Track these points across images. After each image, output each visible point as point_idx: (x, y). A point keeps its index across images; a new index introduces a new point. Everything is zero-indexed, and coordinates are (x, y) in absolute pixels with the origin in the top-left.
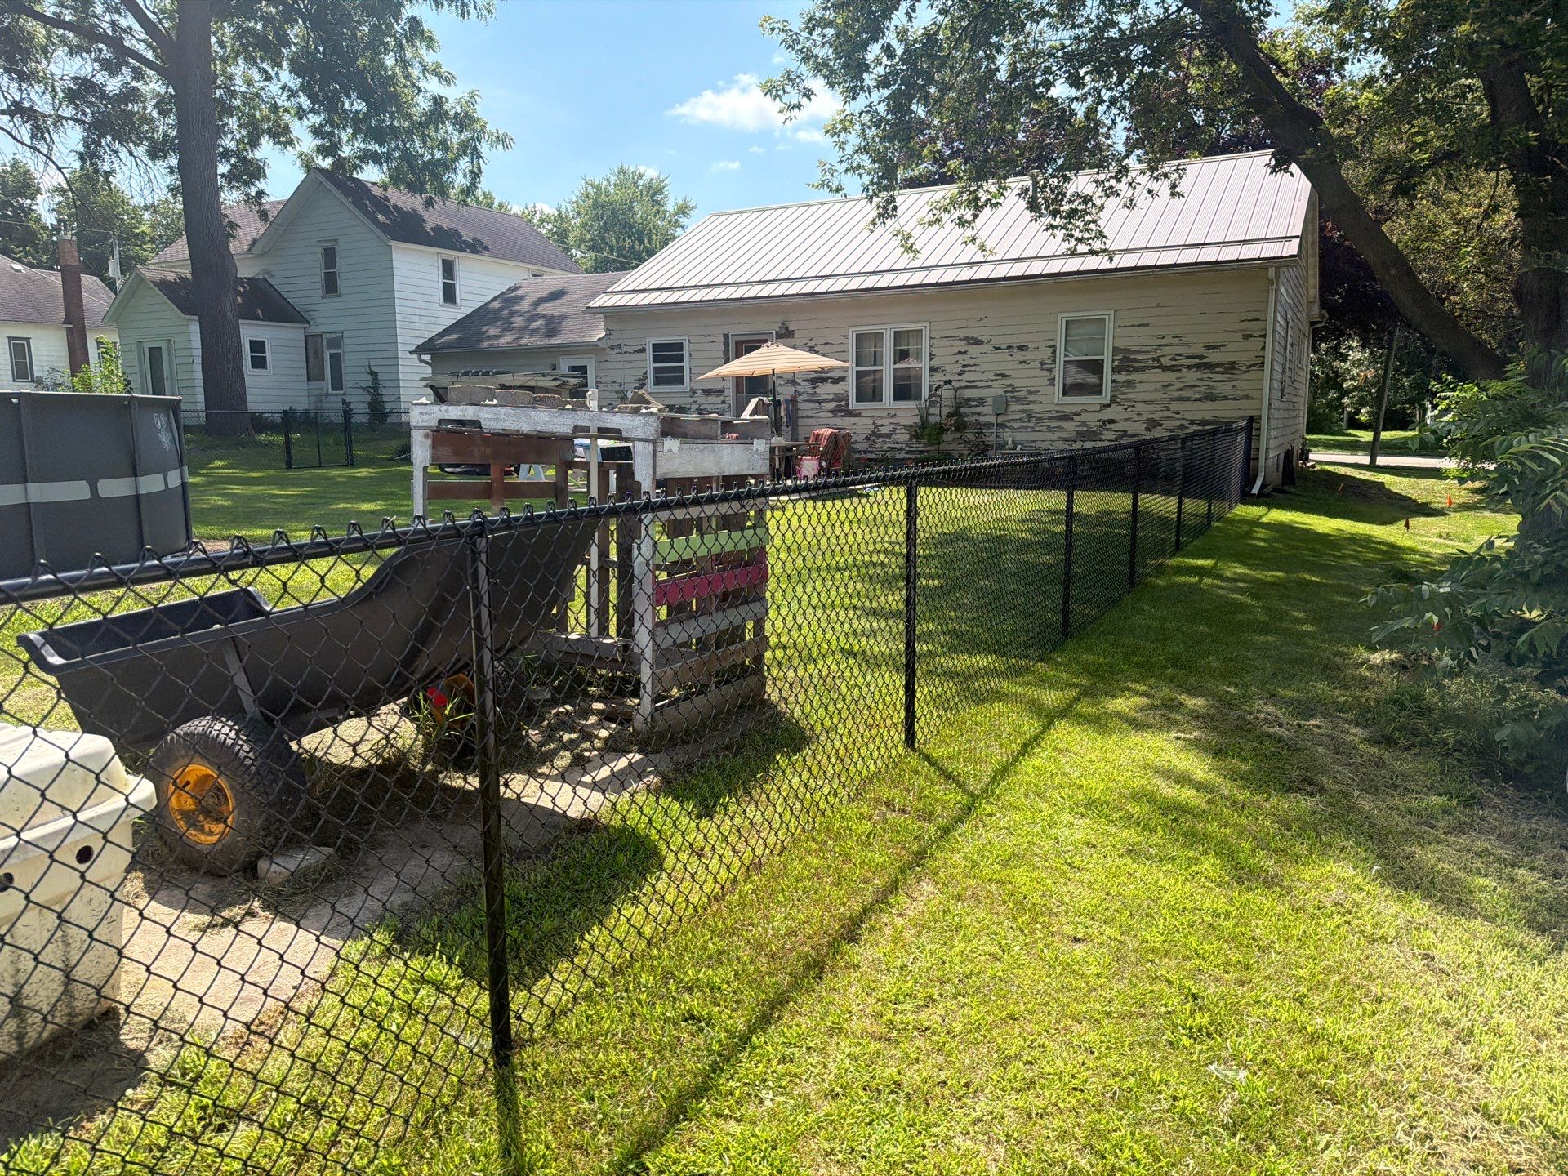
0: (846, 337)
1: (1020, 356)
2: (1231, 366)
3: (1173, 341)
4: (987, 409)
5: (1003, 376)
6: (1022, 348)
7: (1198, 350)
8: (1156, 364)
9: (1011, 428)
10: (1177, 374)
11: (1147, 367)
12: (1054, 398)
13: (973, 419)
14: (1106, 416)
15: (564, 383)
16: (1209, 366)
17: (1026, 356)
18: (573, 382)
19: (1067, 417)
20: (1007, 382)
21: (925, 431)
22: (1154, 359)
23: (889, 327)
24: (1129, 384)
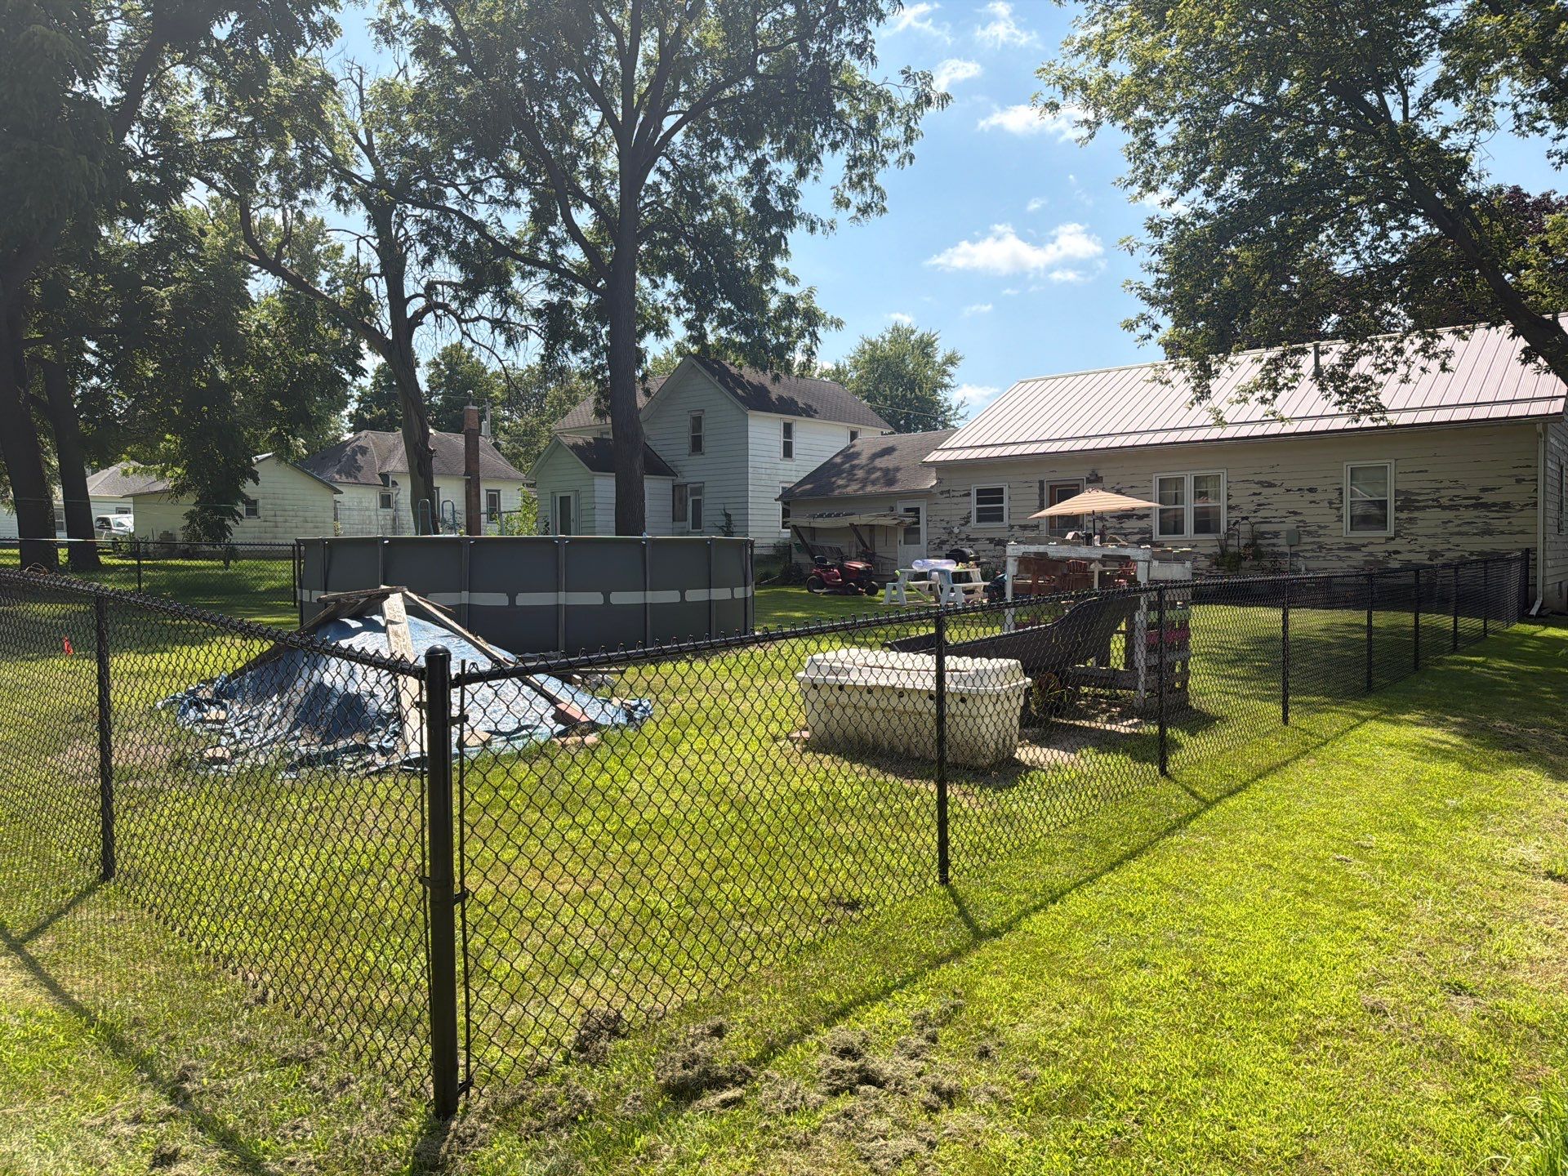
0: (1150, 481)
1: (1309, 496)
2: (1507, 506)
3: (1451, 485)
4: (1282, 541)
5: (1295, 513)
6: (1311, 490)
7: (1476, 493)
8: (1435, 503)
9: (1304, 557)
10: (1458, 513)
11: (1428, 507)
12: (1344, 532)
13: (1269, 549)
14: (1391, 547)
15: (902, 522)
16: (1485, 506)
17: (1316, 497)
18: (908, 520)
19: (1356, 548)
20: (1299, 518)
21: (1225, 560)
22: (1433, 500)
23: (1189, 473)
24: (1411, 520)
